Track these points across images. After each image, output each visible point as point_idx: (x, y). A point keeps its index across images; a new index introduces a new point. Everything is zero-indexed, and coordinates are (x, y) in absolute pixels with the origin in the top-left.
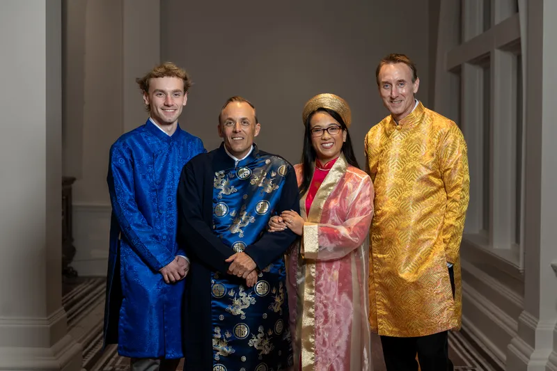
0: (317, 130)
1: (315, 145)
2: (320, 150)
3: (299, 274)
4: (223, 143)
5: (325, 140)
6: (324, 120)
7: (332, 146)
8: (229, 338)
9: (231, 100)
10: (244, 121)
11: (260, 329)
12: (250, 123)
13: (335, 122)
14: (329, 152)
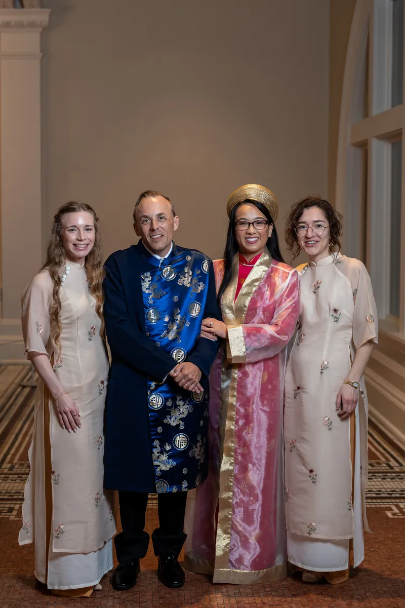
0: (243, 223)
1: (238, 239)
2: (244, 244)
3: (223, 377)
4: (141, 240)
5: (250, 234)
6: (250, 213)
7: (256, 241)
8: (169, 451)
9: (143, 195)
10: (160, 217)
11: (199, 438)
12: (167, 218)
13: (262, 216)
14: (254, 247)
